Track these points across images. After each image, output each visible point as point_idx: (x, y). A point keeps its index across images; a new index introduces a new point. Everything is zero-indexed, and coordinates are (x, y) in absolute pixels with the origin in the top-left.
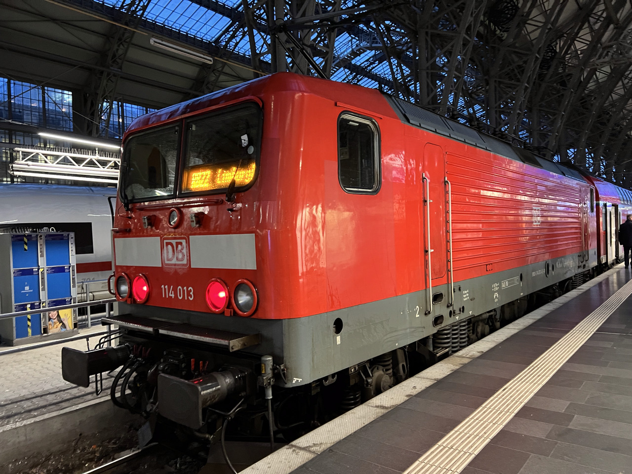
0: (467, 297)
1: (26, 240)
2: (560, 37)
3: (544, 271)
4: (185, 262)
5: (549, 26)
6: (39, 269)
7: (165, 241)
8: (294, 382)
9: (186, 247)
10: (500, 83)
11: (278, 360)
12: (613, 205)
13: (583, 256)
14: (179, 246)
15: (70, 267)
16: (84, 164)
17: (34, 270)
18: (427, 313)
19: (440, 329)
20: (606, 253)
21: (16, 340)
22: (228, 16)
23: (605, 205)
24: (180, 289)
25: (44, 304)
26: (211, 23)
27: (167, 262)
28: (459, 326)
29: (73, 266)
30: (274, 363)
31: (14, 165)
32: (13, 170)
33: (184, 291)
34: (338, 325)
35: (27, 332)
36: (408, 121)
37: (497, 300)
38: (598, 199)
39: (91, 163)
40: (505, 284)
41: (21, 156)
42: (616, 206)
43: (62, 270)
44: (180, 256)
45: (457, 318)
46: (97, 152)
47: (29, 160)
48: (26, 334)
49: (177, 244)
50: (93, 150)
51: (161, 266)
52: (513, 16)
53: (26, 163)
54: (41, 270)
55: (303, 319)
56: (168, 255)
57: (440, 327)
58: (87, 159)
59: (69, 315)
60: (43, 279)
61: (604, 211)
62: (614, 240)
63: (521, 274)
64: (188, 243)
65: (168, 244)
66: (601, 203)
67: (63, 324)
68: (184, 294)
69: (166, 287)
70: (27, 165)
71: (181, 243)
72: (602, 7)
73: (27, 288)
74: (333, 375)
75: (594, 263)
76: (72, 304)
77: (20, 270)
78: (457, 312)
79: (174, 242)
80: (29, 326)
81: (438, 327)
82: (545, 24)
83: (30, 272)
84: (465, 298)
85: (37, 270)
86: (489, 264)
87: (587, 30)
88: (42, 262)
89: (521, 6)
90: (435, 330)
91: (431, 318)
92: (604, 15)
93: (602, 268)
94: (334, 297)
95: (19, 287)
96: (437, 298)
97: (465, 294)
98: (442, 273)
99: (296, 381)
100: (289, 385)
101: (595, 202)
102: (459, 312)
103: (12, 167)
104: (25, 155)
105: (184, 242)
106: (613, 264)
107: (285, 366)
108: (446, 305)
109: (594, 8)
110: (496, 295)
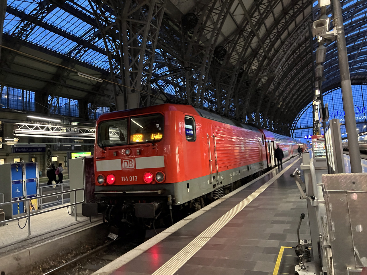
1: (17, 166)
2: (245, 63)
3: (247, 169)
4: (133, 167)
5: (241, 60)
6: (23, 181)
7: (123, 160)
9: (134, 162)
10: (221, 84)
11: (173, 196)
12: (272, 141)
13: (261, 164)
14: (131, 162)
15: (36, 179)
16: (44, 129)
17: (21, 181)
18: (211, 183)
19: (215, 189)
20: (271, 162)
21: (13, 216)
22: (76, 42)
23: (269, 141)
24: (131, 177)
25: (25, 198)
26: (66, 45)
27: (124, 168)
28: (220, 189)
29: (38, 179)
30: (172, 197)
31: (15, 131)
32: (15, 134)
33: (132, 178)
34: (188, 186)
35: (18, 212)
36: (202, 116)
37: (231, 180)
38: (265, 139)
39: (48, 129)
40: (234, 174)
41: (18, 127)
42: (273, 142)
43: (32, 181)
44: (131, 165)
45: (220, 186)
46: (50, 123)
47: (21, 128)
48: (17, 213)
49: (129, 161)
50: (48, 122)
51: (121, 170)
52: (224, 54)
53: (21, 130)
54: (24, 181)
55: (180, 183)
56: (125, 165)
58: (46, 127)
59: (36, 203)
60: (24, 185)
61: (268, 144)
62: (273, 157)
63: (239, 170)
64: (135, 160)
65: (124, 161)
66: (267, 140)
67: (33, 207)
68: (133, 179)
69: (124, 177)
70: (21, 131)
71: (131, 161)
72: (262, 51)
73: (18, 190)
74: (187, 202)
75: (265, 167)
76: (37, 197)
77: (15, 181)
78: (220, 183)
79: (128, 161)
80: (18, 209)
82: (239, 59)
83: (19, 182)
84: (221, 178)
85: (22, 181)
86: (228, 166)
87: (256, 61)
88: (24, 177)
89: (228, 50)
90: (213, 190)
91: (212, 185)
92: (263, 54)
93: (269, 169)
95: (14, 190)
96: (214, 177)
98: (215, 169)
99: (179, 203)
100: (176, 205)
101: (264, 140)
103: (15, 132)
104: (20, 126)
105: (133, 160)
106: (274, 167)
107: (175, 198)
108: (217, 180)
109: (259, 51)
110: (231, 178)
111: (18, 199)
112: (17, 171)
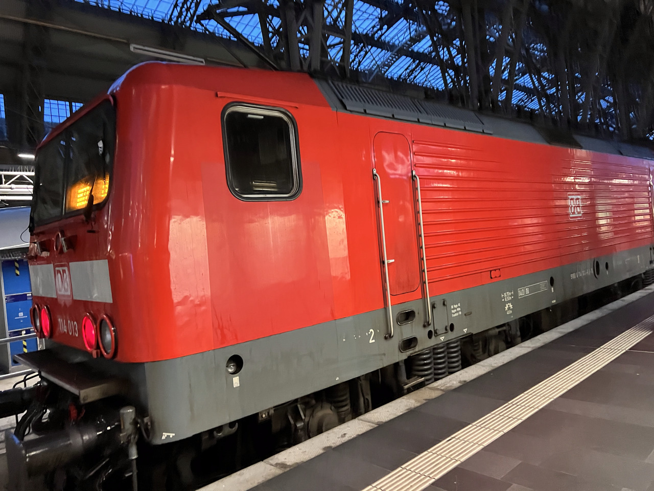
0: (457, 312)
1: (17, 265)
3: (590, 272)
4: (69, 293)
7: (56, 269)
8: (163, 438)
9: (69, 275)
14: (65, 275)
17: (28, 295)
18: (388, 337)
19: (411, 354)
21: (12, 369)
24: (69, 323)
27: (59, 292)
28: (445, 348)
30: (135, 416)
33: (72, 326)
34: (237, 362)
36: (345, 108)
37: (510, 313)
40: (524, 292)
41: (4, 180)
44: (66, 286)
45: (442, 338)
47: (13, 183)
49: (63, 272)
51: (56, 297)
53: (10, 186)
56: (59, 285)
57: (411, 352)
63: (551, 278)
68: (72, 329)
69: (62, 321)
70: (11, 188)
71: (65, 271)
73: (21, 314)
74: (231, 424)
77: (13, 296)
78: (441, 330)
79: (61, 270)
81: (409, 352)
83: (24, 298)
84: (454, 314)
86: (495, 270)
90: (404, 356)
91: (396, 342)
94: (225, 330)
95: (12, 314)
96: (405, 317)
97: (454, 309)
98: (414, 286)
99: (167, 436)
100: (157, 442)
102: (444, 331)
108: (422, 324)
110: (509, 306)
111: (24, 332)
112: (17, 275)
